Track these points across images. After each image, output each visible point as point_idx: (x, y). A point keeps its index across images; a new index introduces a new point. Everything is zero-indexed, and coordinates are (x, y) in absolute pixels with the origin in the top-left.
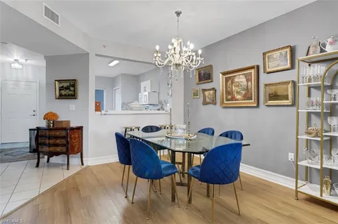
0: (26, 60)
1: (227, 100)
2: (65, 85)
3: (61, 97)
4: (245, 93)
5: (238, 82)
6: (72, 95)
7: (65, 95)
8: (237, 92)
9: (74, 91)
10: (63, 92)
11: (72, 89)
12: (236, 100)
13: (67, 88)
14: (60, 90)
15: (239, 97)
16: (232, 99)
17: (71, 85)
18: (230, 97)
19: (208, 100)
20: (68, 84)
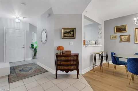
0: (24, 18)
2: (68, 31)
3: (65, 37)
6: (71, 37)
7: (68, 36)
9: (73, 34)
10: (66, 35)
11: (72, 33)
13: (69, 33)
14: (64, 34)
17: (71, 31)
20: (70, 30)
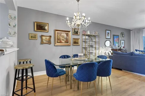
1: (58, 42)
4: (66, 41)
5: (63, 36)
8: (62, 40)
12: (62, 43)
15: (63, 42)
16: (60, 42)
18: (59, 41)
19: (44, 41)
